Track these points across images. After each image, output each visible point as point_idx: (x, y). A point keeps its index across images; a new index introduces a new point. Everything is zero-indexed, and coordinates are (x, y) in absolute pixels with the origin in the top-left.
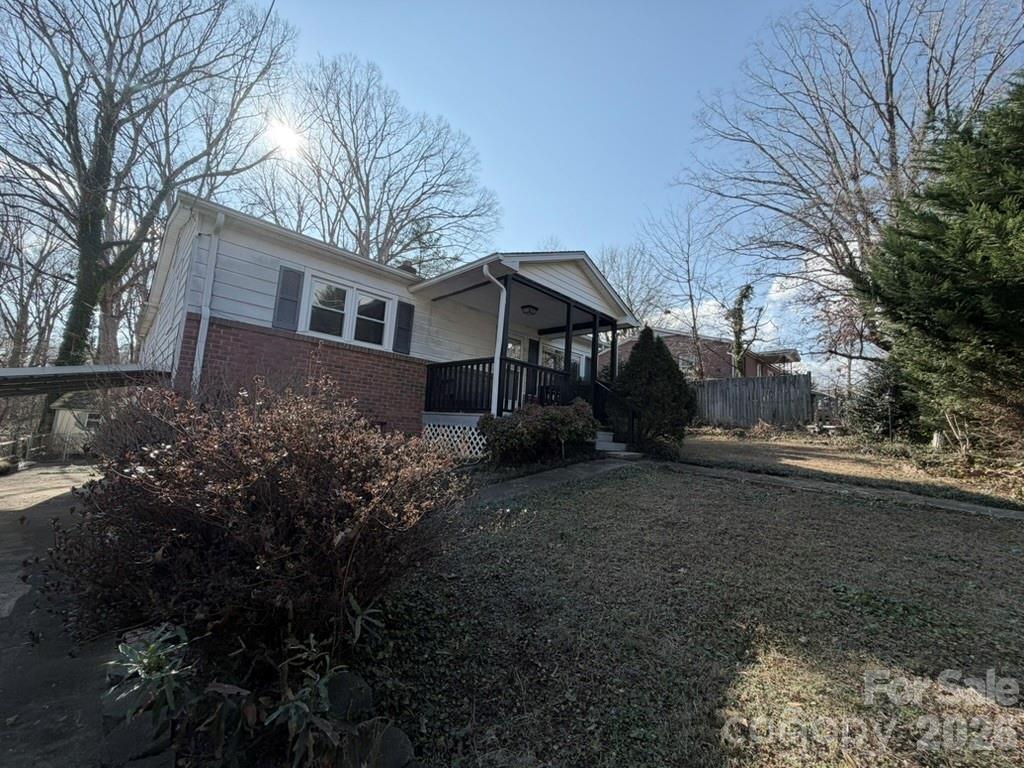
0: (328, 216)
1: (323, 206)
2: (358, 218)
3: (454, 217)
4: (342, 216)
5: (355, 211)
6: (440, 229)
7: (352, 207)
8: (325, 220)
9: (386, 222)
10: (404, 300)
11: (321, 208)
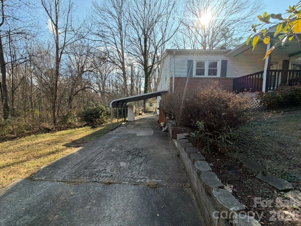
0: (193, 41)
1: (191, 38)
2: (202, 37)
3: (240, 20)
4: (197, 39)
5: (201, 36)
6: (233, 28)
7: (200, 34)
8: (192, 42)
9: (211, 35)
10: (223, 59)
11: (190, 39)
